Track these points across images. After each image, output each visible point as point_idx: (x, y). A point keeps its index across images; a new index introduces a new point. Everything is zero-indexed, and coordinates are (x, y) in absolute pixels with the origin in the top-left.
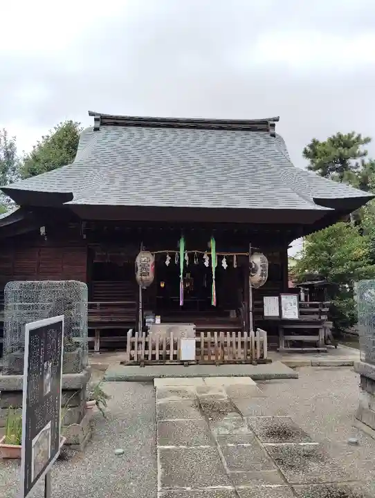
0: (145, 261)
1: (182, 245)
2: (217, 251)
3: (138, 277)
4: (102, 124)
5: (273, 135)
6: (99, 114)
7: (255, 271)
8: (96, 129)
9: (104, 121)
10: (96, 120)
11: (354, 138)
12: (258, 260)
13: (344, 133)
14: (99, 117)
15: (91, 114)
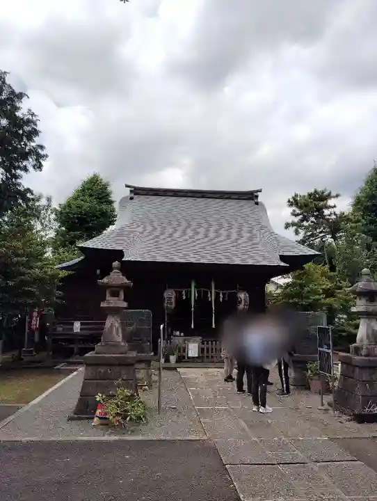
0: (170, 295)
1: (193, 285)
2: (215, 288)
3: (165, 305)
4: (136, 194)
5: (257, 203)
6: (133, 187)
7: (240, 302)
8: (131, 198)
9: (137, 192)
10: (131, 191)
11: (326, 193)
12: (242, 296)
13: (319, 190)
14: (133, 189)
15: (127, 186)
